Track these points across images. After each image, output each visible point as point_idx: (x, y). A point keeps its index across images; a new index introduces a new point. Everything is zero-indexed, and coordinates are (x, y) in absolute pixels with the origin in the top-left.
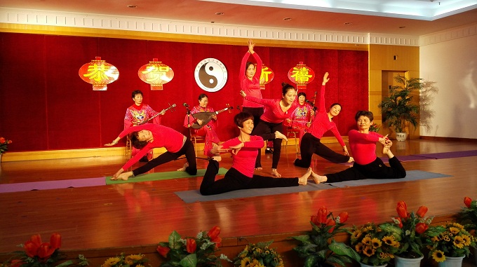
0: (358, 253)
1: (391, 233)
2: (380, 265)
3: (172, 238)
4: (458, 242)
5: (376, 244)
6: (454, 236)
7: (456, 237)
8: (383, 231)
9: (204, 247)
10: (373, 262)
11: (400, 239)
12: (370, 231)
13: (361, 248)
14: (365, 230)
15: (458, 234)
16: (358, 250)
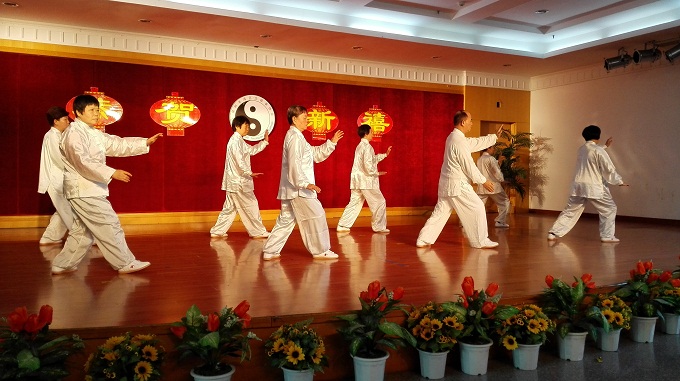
0: (415, 337)
1: (454, 313)
2: (440, 351)
3: (191, 314)
4: (533, 326)
5: (436, 326)
6: (529, 318)
7: (531, 321)
8: (445, 311)
9: (228, 325)
10: (432, 347)
11: (464, 320)
12: (431, 311)
13: (419, 331)
14: (425, 310)
15: (533, 318)
16: (415, 334)
